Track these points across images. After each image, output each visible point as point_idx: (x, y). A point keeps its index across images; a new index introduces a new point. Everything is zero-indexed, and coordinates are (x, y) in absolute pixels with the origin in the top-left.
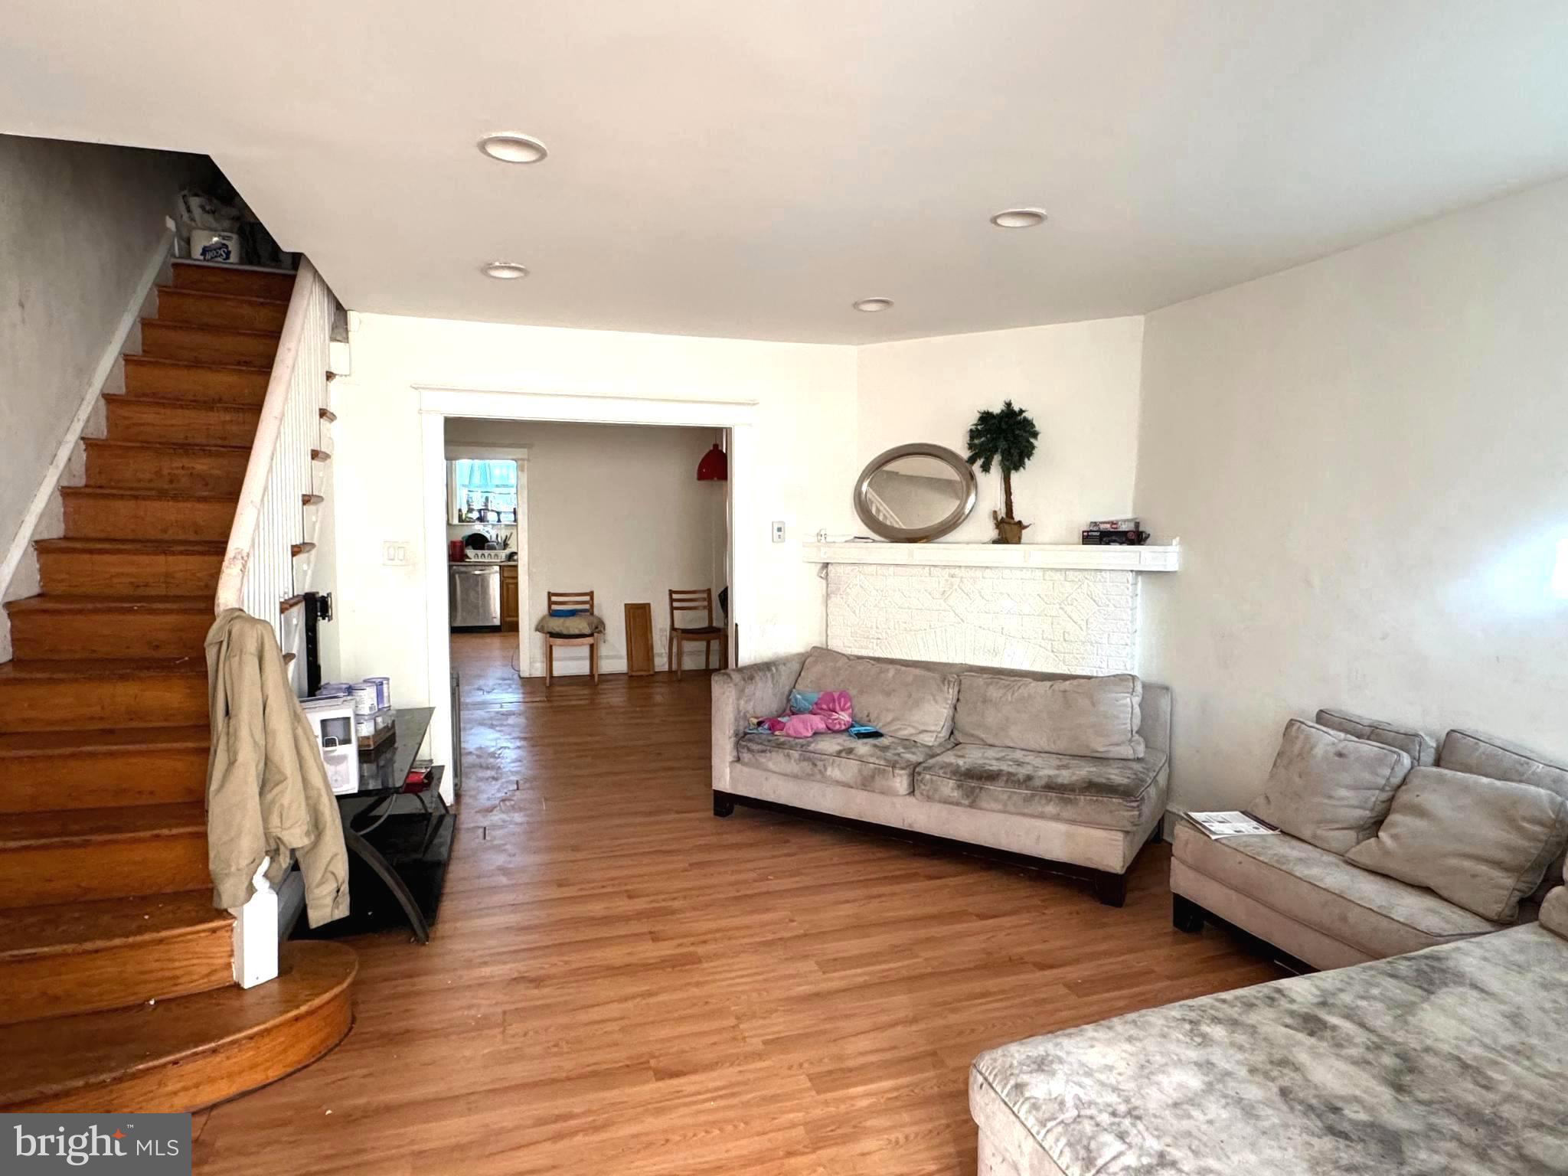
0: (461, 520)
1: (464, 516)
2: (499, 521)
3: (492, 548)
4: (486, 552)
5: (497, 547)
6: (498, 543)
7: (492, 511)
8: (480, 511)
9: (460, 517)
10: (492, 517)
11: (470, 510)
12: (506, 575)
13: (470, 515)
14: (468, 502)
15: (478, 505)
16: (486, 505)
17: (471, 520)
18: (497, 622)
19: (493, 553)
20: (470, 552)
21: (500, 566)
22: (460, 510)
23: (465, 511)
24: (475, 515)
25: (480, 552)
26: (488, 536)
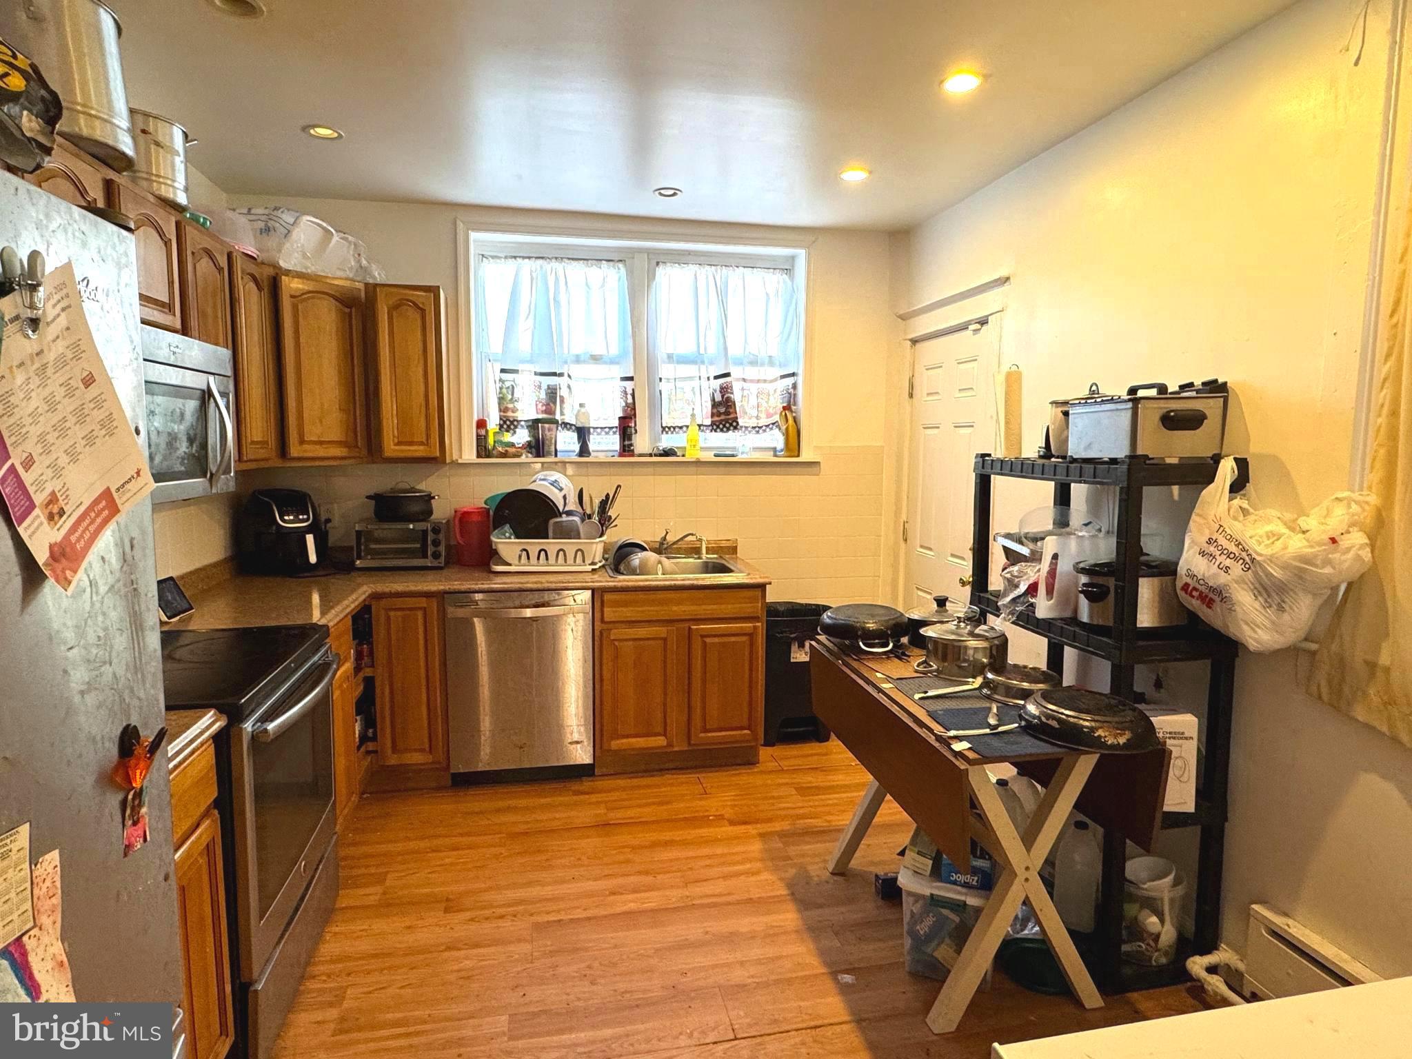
0: (483, 449)
1: (491, 440)
2: (584, 451)
3: (569, 532)
4: (552, 544)
5: (582, 529)
6: (586, 517)
7: (566, 425)
8: (534, 425)
9: (481, 441)
10: (566, 442)
11: (508, 424)
12: (609, 613)
13: (507, 437)
14: (501, 400)
15: (527, 410)
16: (549, 410)
17: (508, 452)
18: (582, 755)
19: (570, 545)
20: (507, 544)
21: (593, 590)
22: (481, 424)
23: (493, 423)
24: (521, 436)
25: (534, 545)
26: (556, 496)
